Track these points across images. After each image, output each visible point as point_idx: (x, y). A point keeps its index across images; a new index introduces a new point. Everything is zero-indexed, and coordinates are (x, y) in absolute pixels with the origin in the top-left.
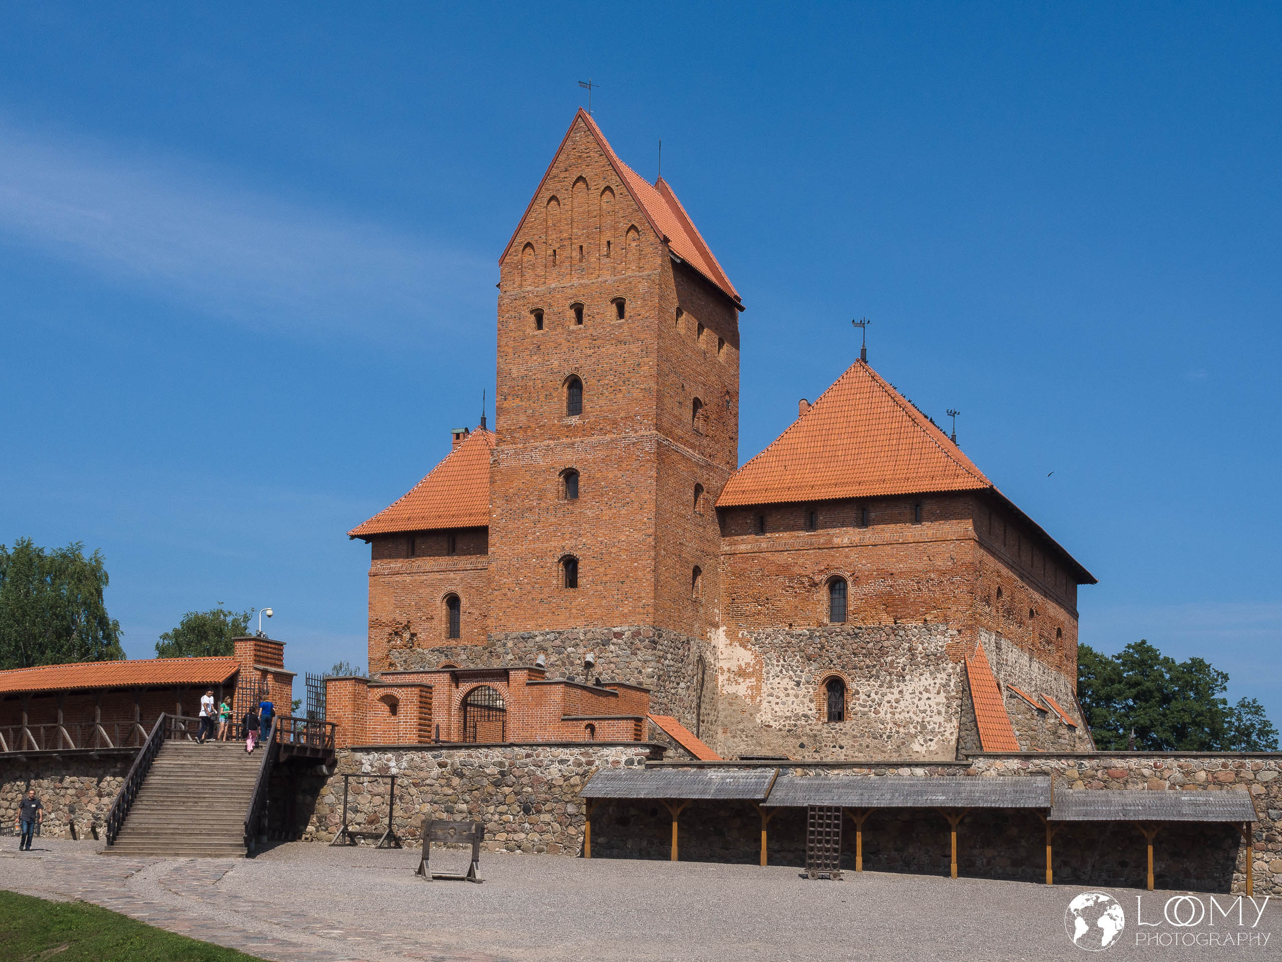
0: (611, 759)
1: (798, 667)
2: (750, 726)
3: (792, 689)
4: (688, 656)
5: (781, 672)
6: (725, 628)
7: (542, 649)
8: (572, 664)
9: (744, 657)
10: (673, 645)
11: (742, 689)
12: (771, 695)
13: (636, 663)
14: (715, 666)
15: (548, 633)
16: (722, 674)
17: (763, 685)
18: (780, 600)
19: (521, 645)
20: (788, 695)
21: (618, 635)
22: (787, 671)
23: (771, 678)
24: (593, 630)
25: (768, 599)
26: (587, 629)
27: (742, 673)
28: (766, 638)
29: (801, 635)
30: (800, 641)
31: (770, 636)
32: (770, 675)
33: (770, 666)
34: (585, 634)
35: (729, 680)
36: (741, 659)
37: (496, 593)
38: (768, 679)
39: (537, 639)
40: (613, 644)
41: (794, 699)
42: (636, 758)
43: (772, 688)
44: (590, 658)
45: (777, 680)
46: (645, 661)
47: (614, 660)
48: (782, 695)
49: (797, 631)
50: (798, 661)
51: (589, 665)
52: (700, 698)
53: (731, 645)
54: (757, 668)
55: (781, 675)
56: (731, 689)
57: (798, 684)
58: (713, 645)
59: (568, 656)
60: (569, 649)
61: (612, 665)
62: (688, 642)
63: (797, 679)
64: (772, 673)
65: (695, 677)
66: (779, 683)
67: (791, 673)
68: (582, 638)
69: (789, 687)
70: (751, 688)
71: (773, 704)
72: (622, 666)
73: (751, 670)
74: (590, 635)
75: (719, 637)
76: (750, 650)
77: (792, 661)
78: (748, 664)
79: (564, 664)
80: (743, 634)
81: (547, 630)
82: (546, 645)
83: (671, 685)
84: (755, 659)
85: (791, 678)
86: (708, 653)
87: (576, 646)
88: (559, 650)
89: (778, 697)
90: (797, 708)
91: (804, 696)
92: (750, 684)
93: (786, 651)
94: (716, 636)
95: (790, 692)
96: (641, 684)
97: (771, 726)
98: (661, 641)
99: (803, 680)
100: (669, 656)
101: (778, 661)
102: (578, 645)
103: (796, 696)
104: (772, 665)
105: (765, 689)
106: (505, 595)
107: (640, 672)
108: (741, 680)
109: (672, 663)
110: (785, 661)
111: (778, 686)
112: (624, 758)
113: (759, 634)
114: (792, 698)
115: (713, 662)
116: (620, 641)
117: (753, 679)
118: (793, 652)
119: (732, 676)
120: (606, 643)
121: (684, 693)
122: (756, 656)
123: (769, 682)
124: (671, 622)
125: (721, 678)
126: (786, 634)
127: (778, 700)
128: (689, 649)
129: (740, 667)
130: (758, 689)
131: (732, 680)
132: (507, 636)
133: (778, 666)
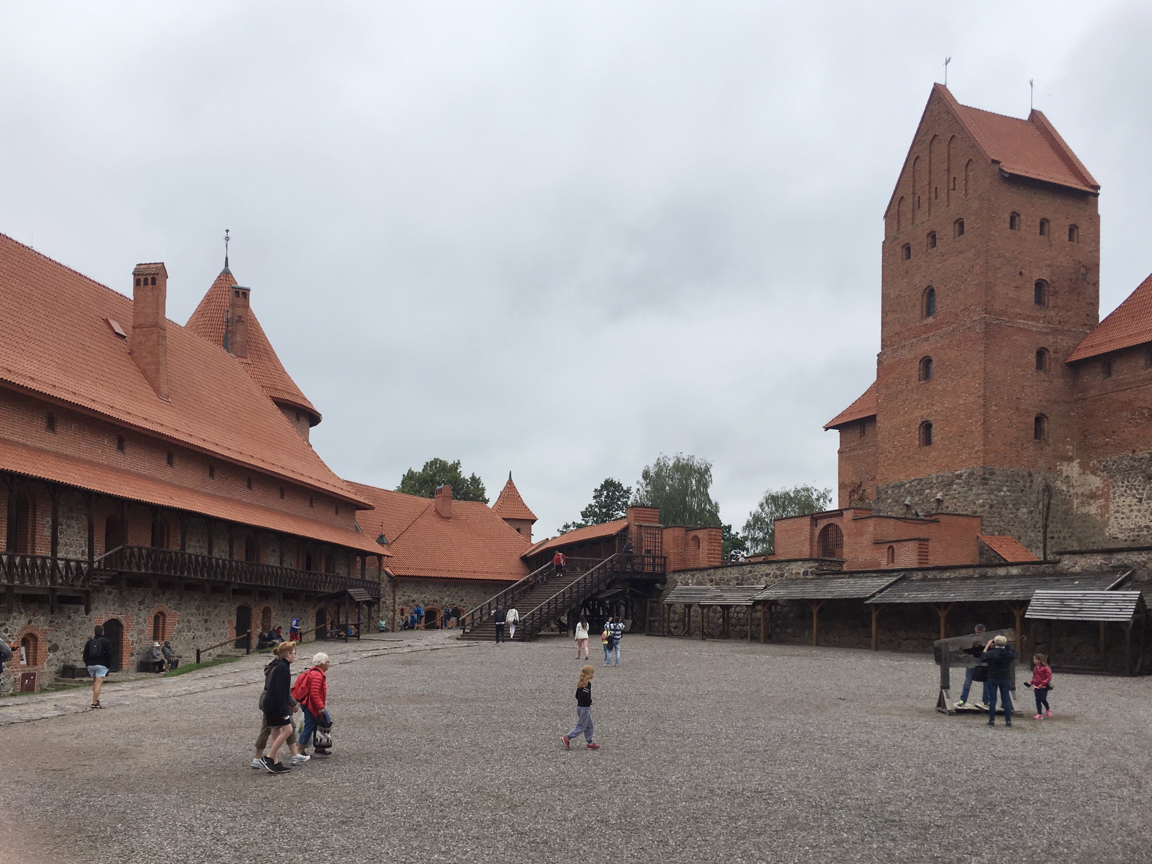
0: (794, 572)
1: (1139, 486)
2: (1100, 539)
3: (1135, 505)
4: (1030, 487)
5: (1125, 491)
6: (1078, 460)
7: (909, 493)
8: (929, 502)
9: (1095, 482)
10: (1009, 479)
11: (1093, 509)
12: (1117, 512)
13: (971, 498)
14: (1068, 492)
15: (913, 481)
16: (1077, 498)
17: (1111, 503)
18: (1124, 432)
19: (896, 491)
20: (1132, 511)
21: (959, 476)
22: (1131, 490)
23: (1117, 498)
24: (942, 474)
25: (1114, 432)
26: (938, 474)
27: (1093, 496)
28: (1113, 465)
29: (1142, 458)
30: (1142, 464)
31: (1116, 462)
32: (1116, 495)
33: (1116, 488)
34: (937, 478)
35: (1082, 502)
36: (1092, 484)
37: (881, 456)
38: (1114, 498)
39: (906, 486)
40: (956, 484)
41: (1137, 513)
42: (810, 570)
43: (1118, 506)
44: (939, 496)
45: (1122, 499)
46: (978, 495)
47: (957, 496)
48: (1126, 511)
49: (1139, 455)
50: (1140, 481)
51: (939, 501)
52: (1047, 519)
53: (1084, 473)
54: (1106, 490)
55: (1126, 494)
56: (1085, 510)
57: (1140, 500)
58: (1065, 474)
59: (927, 496)
60: (927, 491)
61: (955, 500)
62: (1030, 475)
63: (1139, 496)
64: (1118, 493)
65: (1041, 504)
66: (1124, 501)
67: (1134, 491)
68: (935, 482)
69: (1132, 504)
70: (1101, 507)
71: (1119, 520)
72: (961, 500)
73: (1100, 492)
74: (940, 479)
75: (1073, 469)
76: (1099, 476)
77: (1135, 482)
78: (1098, 488)
79: (923, 502)
80: (1093, 464)
81: (913, 478)
82: (913, 489)
83: (1009, 511)
84: (1103, 483)
85: (1134, 496)
86: (1059, 482)
87: (931, 488)
88: (920, 492)
89: (1123, 513)
90: (1140, 520)
91: (1146, 510)
92: (1100, 504)
93: (1130, 473)
94: (1069, 469)
95: (1134, 508)
96: (975, 512)
97: (1118, 538)
98: (994, 477)
99: (1145, 496)
100: (1005, 489)
101: (1123, 483)
102: (932, 487)
103: (1139, 511)
104: (1118, 486)
105: (1112, 507)
106: (886, 456)
107: (975, 503)
108: (1092, 501)
109: (1008, 493)
110: (1128, 482)
111: (1124, 503)
112: (802, 570)
113: (1107, 462)
114: (1135, 513)
115: (1065, 488)
116: (960, 481)
117: (1102, 500)
118: (1136, 474)
119: (1085, 499)
120: (951, 484)
121: (1026, 516)
122: (1105, 481)
123: (1115, 501)
124: (1005, 462)
125: (1076, 502)
126: (1130, 459)
127: (1123, 516)
128: (1032, 481)
129: (1091, 490)
130: (1106, 507)
131: (1085, 502)
132: (888, 485)
133: (1122, 487)
